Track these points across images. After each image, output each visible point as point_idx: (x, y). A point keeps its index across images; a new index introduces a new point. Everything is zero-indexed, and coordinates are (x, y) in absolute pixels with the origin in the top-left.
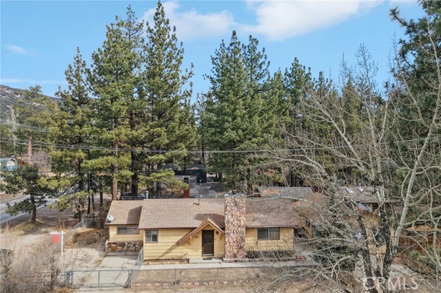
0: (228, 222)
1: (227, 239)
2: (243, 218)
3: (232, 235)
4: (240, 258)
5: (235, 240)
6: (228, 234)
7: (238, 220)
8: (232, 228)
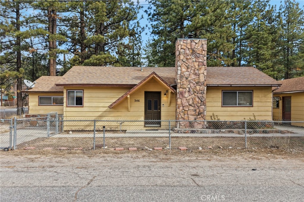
0: (181, 77)
1: (179, 101)
2: (203, 71)
3: (186, 95)
4: (198, 127)
5: (191, 103)
6: (182, 94)
7: (195, 74)
8: (186, 85)
